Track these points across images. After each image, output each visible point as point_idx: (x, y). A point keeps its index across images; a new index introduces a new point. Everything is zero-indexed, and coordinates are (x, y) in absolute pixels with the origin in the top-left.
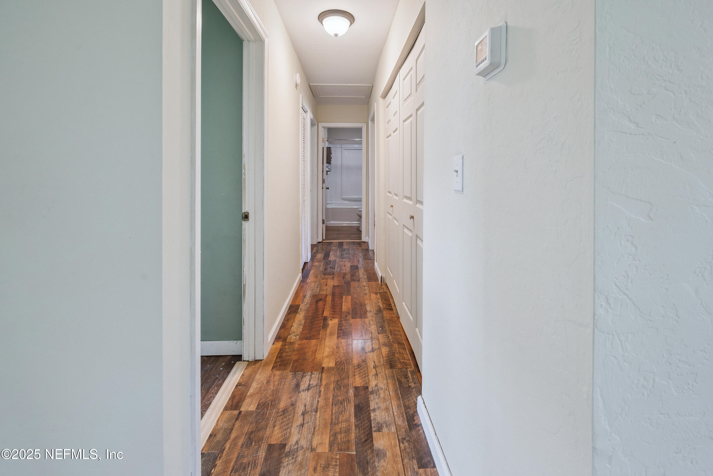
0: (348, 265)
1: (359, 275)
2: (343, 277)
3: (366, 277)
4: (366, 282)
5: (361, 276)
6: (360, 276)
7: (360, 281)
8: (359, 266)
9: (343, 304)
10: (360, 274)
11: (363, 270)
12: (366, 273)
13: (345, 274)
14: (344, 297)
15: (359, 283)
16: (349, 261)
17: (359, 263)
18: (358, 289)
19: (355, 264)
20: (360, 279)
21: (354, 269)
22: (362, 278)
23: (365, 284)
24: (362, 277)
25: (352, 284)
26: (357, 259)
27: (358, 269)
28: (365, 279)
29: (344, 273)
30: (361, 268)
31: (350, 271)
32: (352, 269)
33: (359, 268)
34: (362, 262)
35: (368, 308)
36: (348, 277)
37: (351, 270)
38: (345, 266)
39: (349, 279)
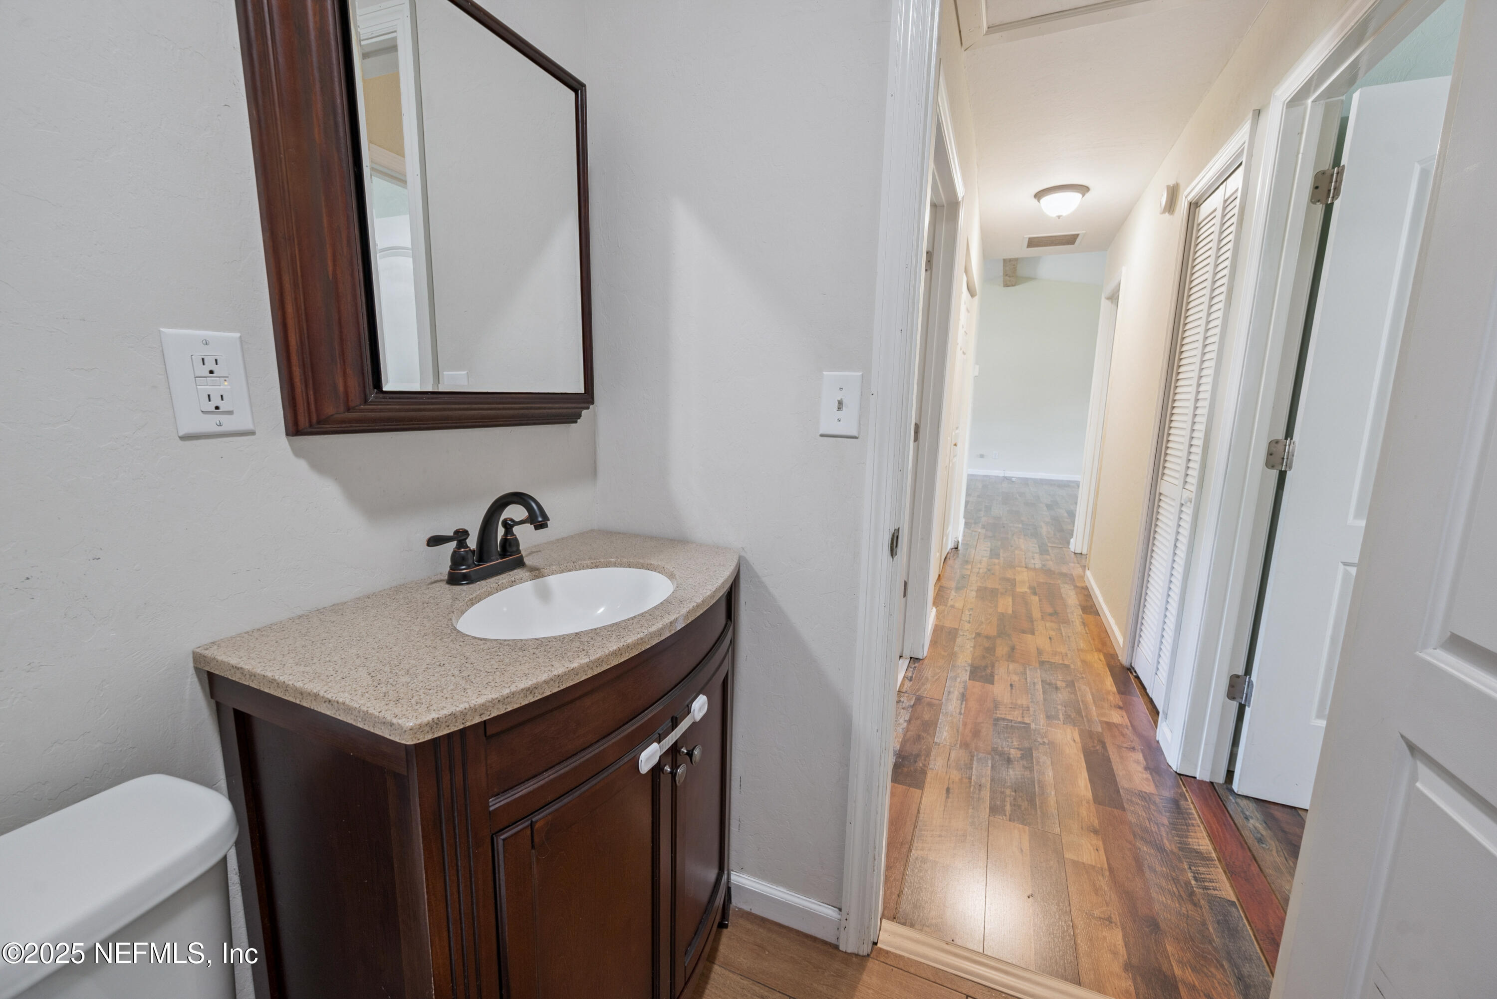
0: (999, 689)
1: (974, 647)
2: (1014, 649)
3: (959, 640)
4: (962, 630)
5: (969, 645)
6: (973, 645)
7: (976, 633)
8: (965, 676)
9: (1011, 604)
10: (972, 649)
11: (960, 661)
12: (956, 649)
13: (1009, 657)
14: (1010, 612)
15: (980, 629)
16: (996, 705)
17: (965, 688)
18: (983, 620)
19: (977, 687)
20: (974, 638)
21: (986, 667)
22: (968, 639)
23: (967, 626)
24: (967, 641)
25: (993, 632)
26: (966, 707)
27: (972, 666)
28: (964, 635)
29: (1013, 661)
30: (965, 666)
31: (997, 665)
32: (989, 671)
33: (968, 669)
34: (952, 689)
35: (974, 594)
36: (1002, 650)
37: (993, 666)
38: (1011, 685)
39: (999, 641)
